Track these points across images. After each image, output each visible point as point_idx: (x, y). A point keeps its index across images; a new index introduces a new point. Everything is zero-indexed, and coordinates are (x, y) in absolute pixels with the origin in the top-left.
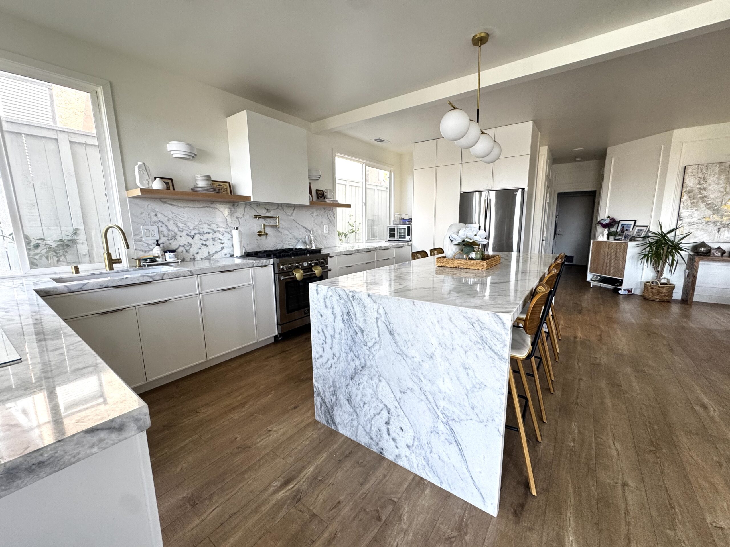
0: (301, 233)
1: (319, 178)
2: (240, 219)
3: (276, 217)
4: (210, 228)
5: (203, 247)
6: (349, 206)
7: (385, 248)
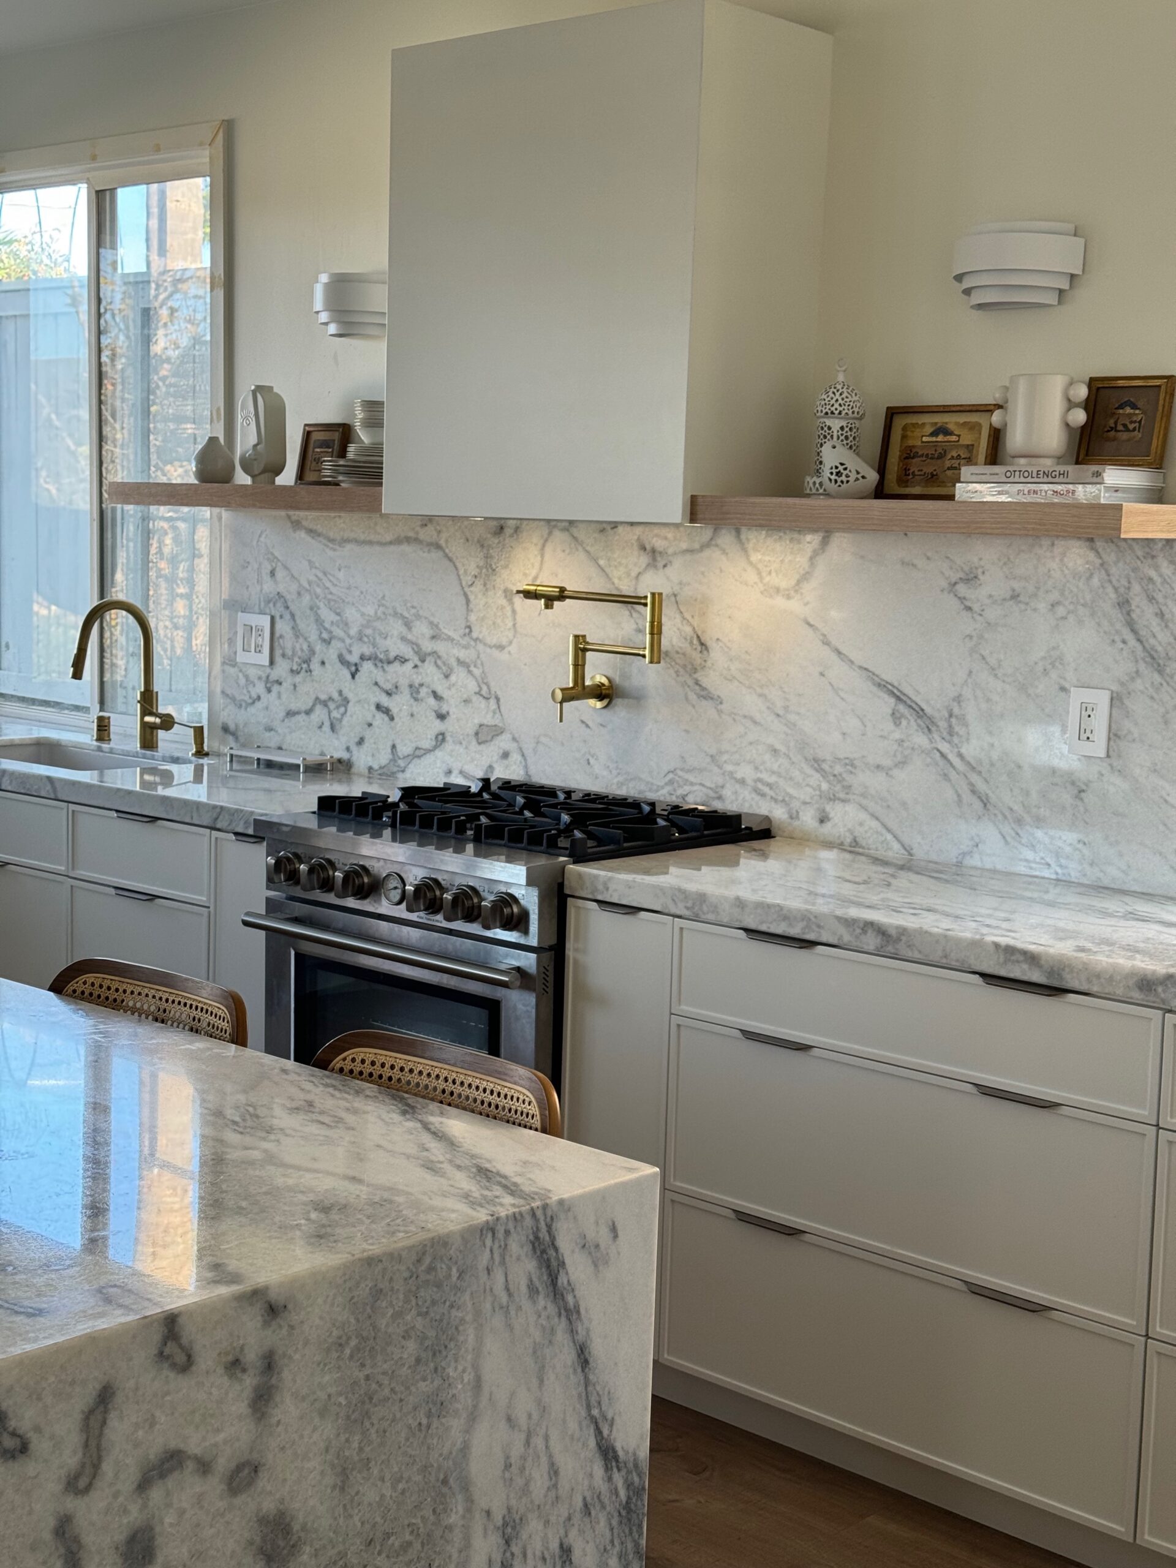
3: (639, 601)
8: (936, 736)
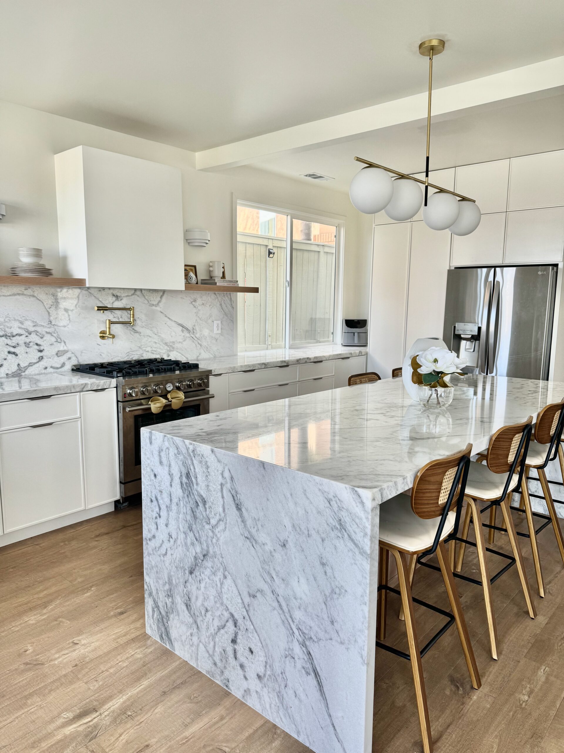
0: (173, 334)
1: (207, 243)
2: (70, 312)
3: (129, 309)
4: (23, 327)
5: (10, 356)
6: (255, 290)
7: (315, 360)
8: (191, 334)
